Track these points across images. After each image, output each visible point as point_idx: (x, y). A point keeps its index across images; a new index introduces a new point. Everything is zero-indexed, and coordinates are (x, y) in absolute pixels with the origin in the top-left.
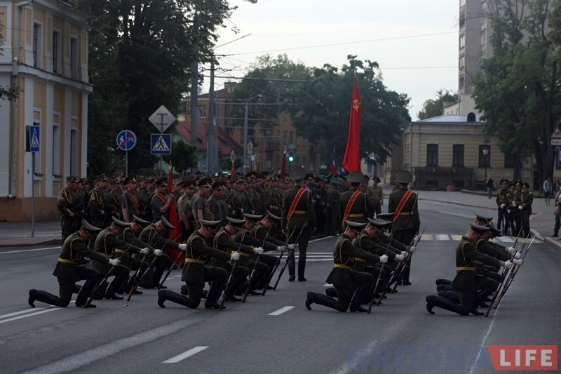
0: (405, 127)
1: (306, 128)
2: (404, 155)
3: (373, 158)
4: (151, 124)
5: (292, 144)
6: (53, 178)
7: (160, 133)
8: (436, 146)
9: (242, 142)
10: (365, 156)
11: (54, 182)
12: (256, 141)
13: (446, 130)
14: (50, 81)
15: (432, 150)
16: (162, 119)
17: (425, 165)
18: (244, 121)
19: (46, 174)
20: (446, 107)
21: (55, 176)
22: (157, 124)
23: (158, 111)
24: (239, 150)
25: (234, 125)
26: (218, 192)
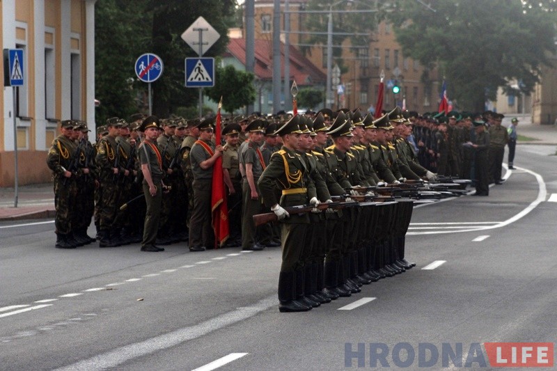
1: (417, 45)
3: (515, 86)
4: (184, 45)
5: (397, 69)
6: (46, 124)
7: (198, 56)
9: (325, 66)
10: (503, 83)
11: (47, 128)
12: (345, 65)
16: (201, 36)
18: (326, 36)
19: (37, 117)
21: (49, 120)
22: (194, 44)
23: (195, 25)
24: (321, 78)
25: (313, 42)
26: (272, 140)
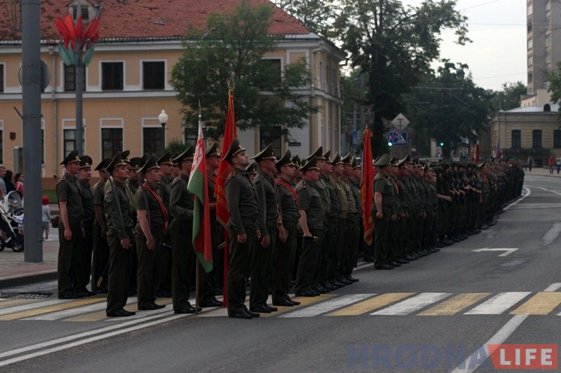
0: (492, 117)
2: (492, 139)
4: (393, 125)
8: (519, 131)
13: (527, 118)
14: (328, 99)
15: (516, 135)
16: (401, 122)
17: (510, 147)
20: (523, 99)
22: (397, 126)
23: (398, 117)
